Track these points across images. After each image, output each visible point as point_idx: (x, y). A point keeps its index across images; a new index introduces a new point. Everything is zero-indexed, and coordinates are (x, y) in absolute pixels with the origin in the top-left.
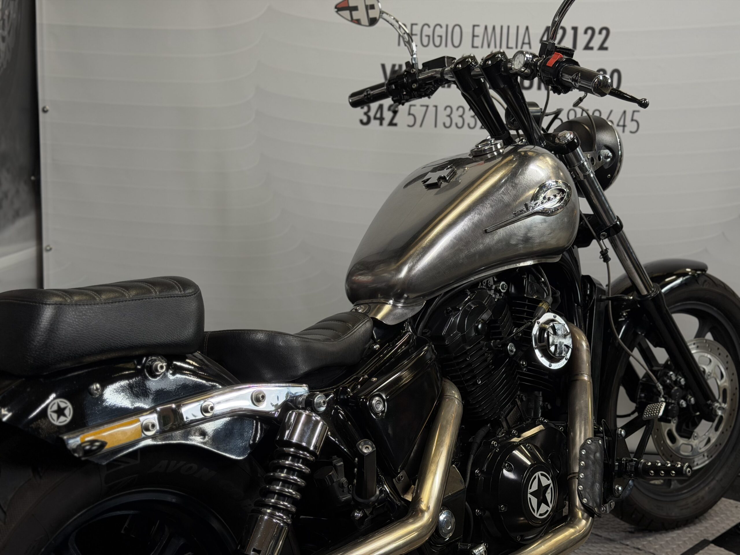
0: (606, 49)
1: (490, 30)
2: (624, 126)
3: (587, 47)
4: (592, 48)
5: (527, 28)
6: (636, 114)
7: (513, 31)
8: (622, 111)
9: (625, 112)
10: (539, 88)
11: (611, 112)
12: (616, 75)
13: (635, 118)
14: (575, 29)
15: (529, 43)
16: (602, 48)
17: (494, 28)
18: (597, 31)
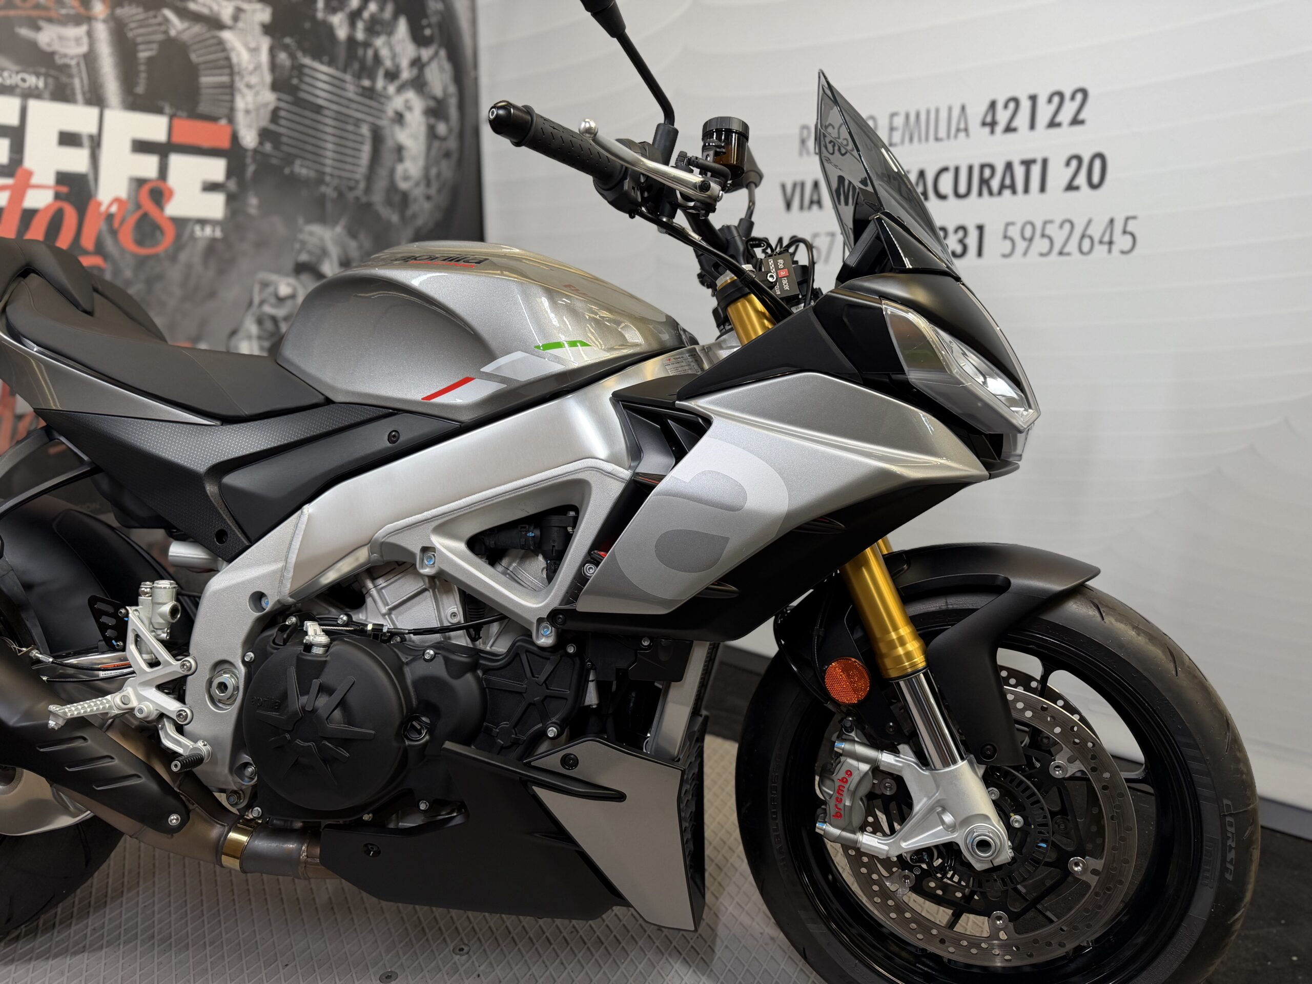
0: (1082, 122)
1: (912, 118)
2: (1111, 243)
3: (1053, 124)
4: (1059, 125)
5: (963, 108)
6: (1131, 222)
7: (943, 115)
8: (1106, 220)
9: (1112, 221)
10: (980, 194)
11: (1089, 222)
12: (1097, 164)
13: (1129, 229)
14: (1033, 99)
15: (966, 130)
16: (1076, 121)
17: (918, 115)
18: (1068, 95)
